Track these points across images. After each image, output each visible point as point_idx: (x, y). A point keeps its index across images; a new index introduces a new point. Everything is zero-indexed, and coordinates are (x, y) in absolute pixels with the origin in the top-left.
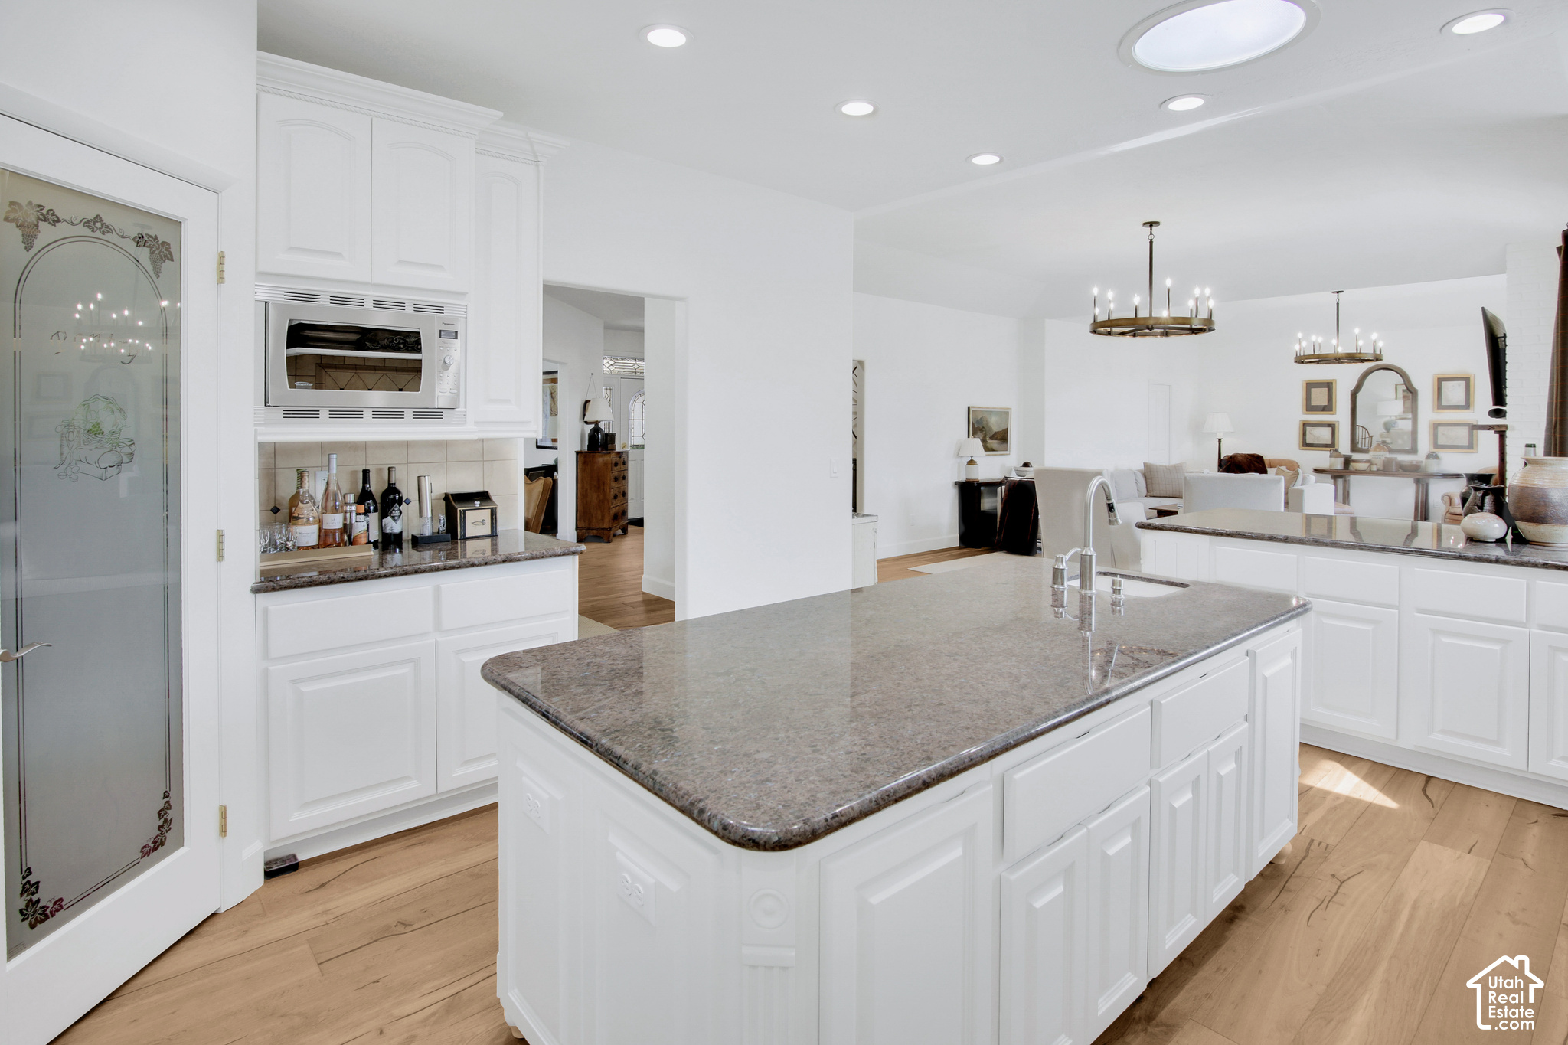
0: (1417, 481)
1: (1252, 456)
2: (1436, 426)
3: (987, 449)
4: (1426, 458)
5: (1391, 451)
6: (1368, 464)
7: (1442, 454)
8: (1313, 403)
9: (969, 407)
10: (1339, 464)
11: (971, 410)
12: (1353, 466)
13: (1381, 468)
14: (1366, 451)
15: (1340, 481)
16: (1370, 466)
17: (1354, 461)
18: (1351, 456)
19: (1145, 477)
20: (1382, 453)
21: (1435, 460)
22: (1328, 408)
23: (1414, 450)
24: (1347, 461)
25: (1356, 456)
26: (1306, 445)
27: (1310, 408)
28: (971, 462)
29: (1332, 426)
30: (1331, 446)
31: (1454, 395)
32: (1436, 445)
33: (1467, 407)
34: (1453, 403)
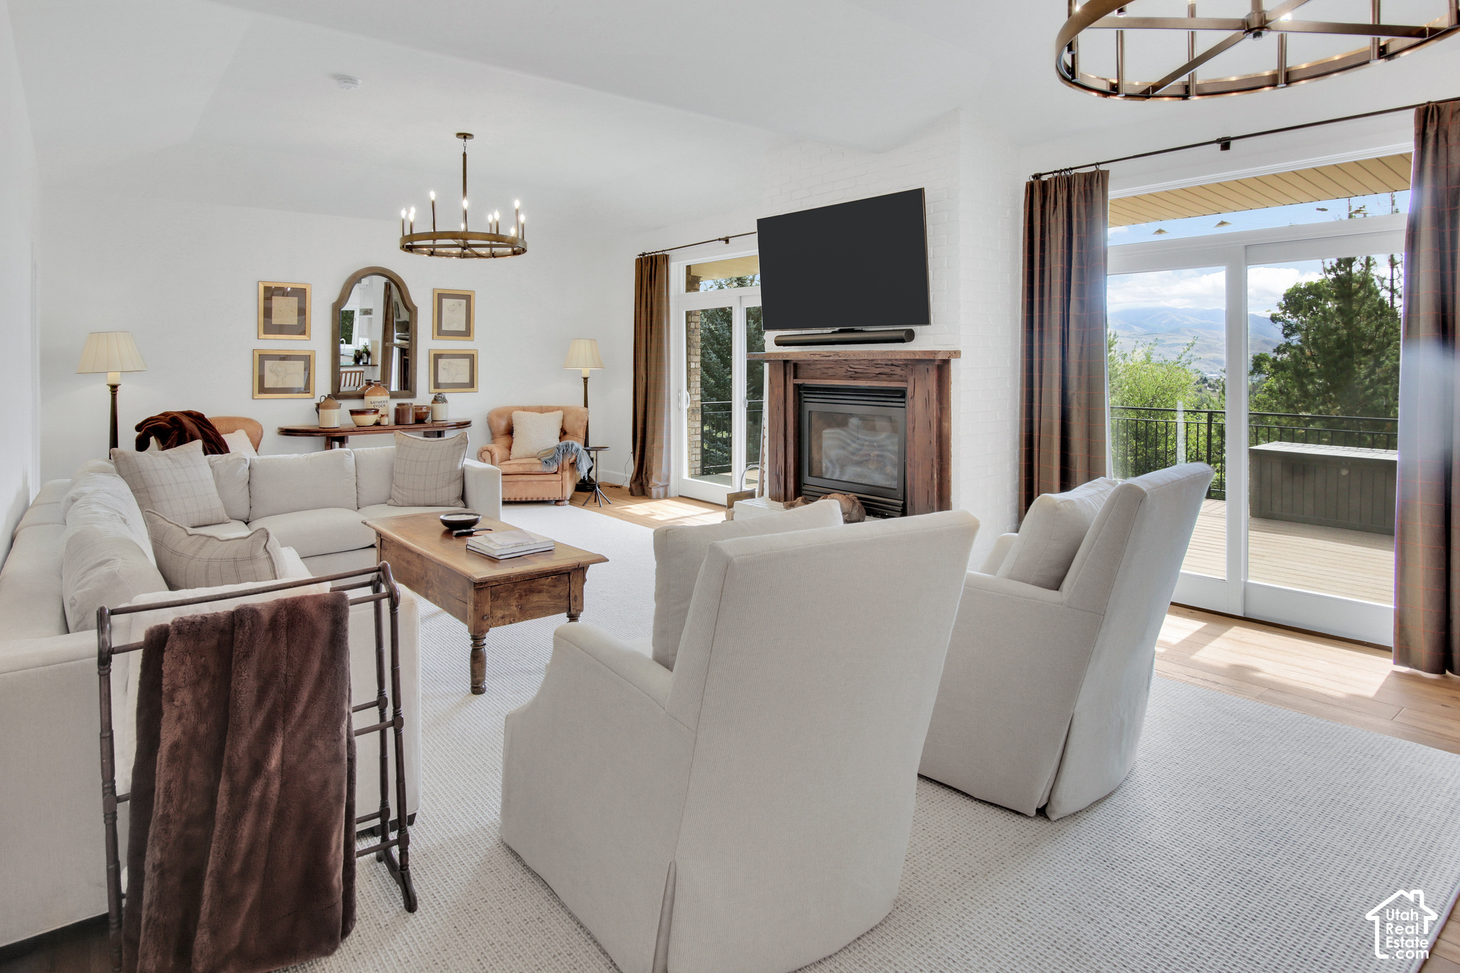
2: (436, 357)
4: (431, 403)
8: (276, 322)
10: (335, 420)
13: (392, 421)
20: (384, 398)
21: (444, 404)
22: (301, 329)
23: (411, 394)
26: (264, 390)
27: (269, 328)
30: (305, 391)
31: (454, 316)
32: (437, 385)
33: (467, 333)
34: (454, 328)
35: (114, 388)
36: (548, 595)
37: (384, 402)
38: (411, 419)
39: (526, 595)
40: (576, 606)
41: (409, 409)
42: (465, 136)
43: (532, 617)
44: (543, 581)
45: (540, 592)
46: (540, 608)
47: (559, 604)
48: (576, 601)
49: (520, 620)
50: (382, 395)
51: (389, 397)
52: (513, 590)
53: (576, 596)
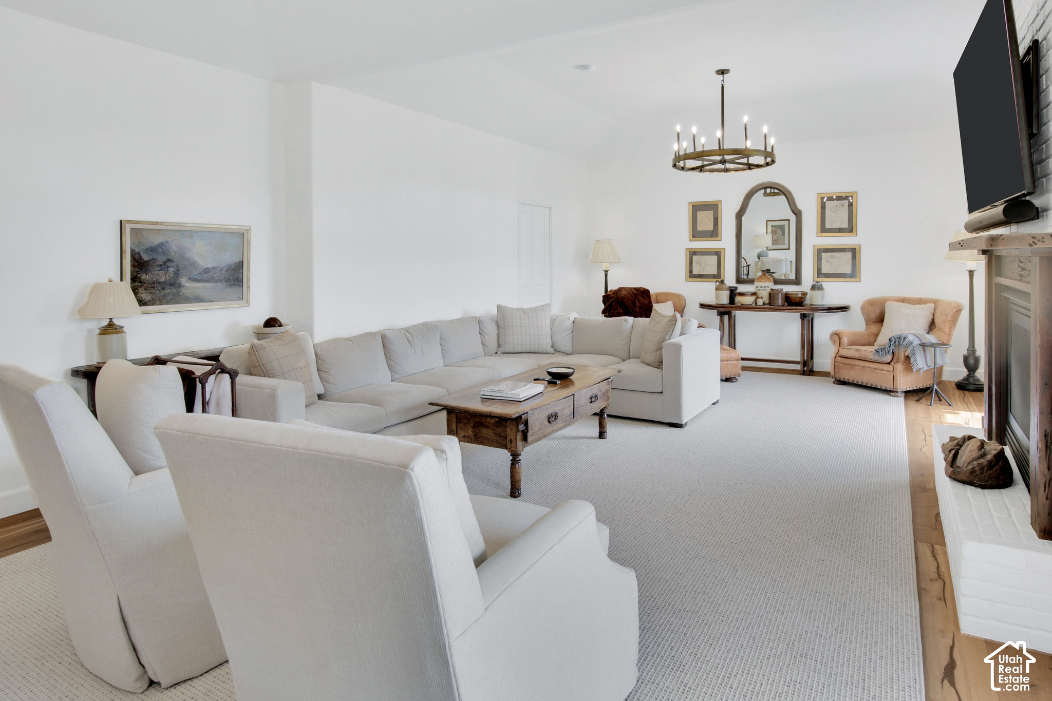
0: (803, 317)
1: (637, 289)
2: (820, 252)
3: (141, 303)
4: (811, 290)
5: (776, 282)
6: (753, 298)
7: (827, 284)
8: (699, 228)
9: (121, 221)
10: (724, 299)
11: (128, 228)
12: (738, 299)
13: (767, 302)
14: (751, 282)
15: (726, 317)
16: (756, 300)
17: (741, 294)
18: (736, 288)
19: (498, 326)
20: (767, 284)
21: (820, 291)
22: (714, 234)
23: (797, 281)
24: (733, 293)
25: (742, 288)
26: (692, 276)
27: (696, 234)
28: (110, 328)
29: (718, 254)
30: (718, 277)
31: (837, 216)
32: (819, 273)
33: (850, 229)
34: (836, 225)
35: (606, 271)
36: (493, 431)
37: (765, 287)
38: (780, 301)
39: (478, 426)
40: (511, 447)
41: (778, 294)
42: (722, 72)
43: (482, 443)
44: (489, 420)
45: (487, 427)
46: (488, 439)
47: (500, 441)
48: (511, 443)
49: (474, 443)
50: (766, 282)
51: (773, 283)
52: (469, 420)
53: (511, 440)
